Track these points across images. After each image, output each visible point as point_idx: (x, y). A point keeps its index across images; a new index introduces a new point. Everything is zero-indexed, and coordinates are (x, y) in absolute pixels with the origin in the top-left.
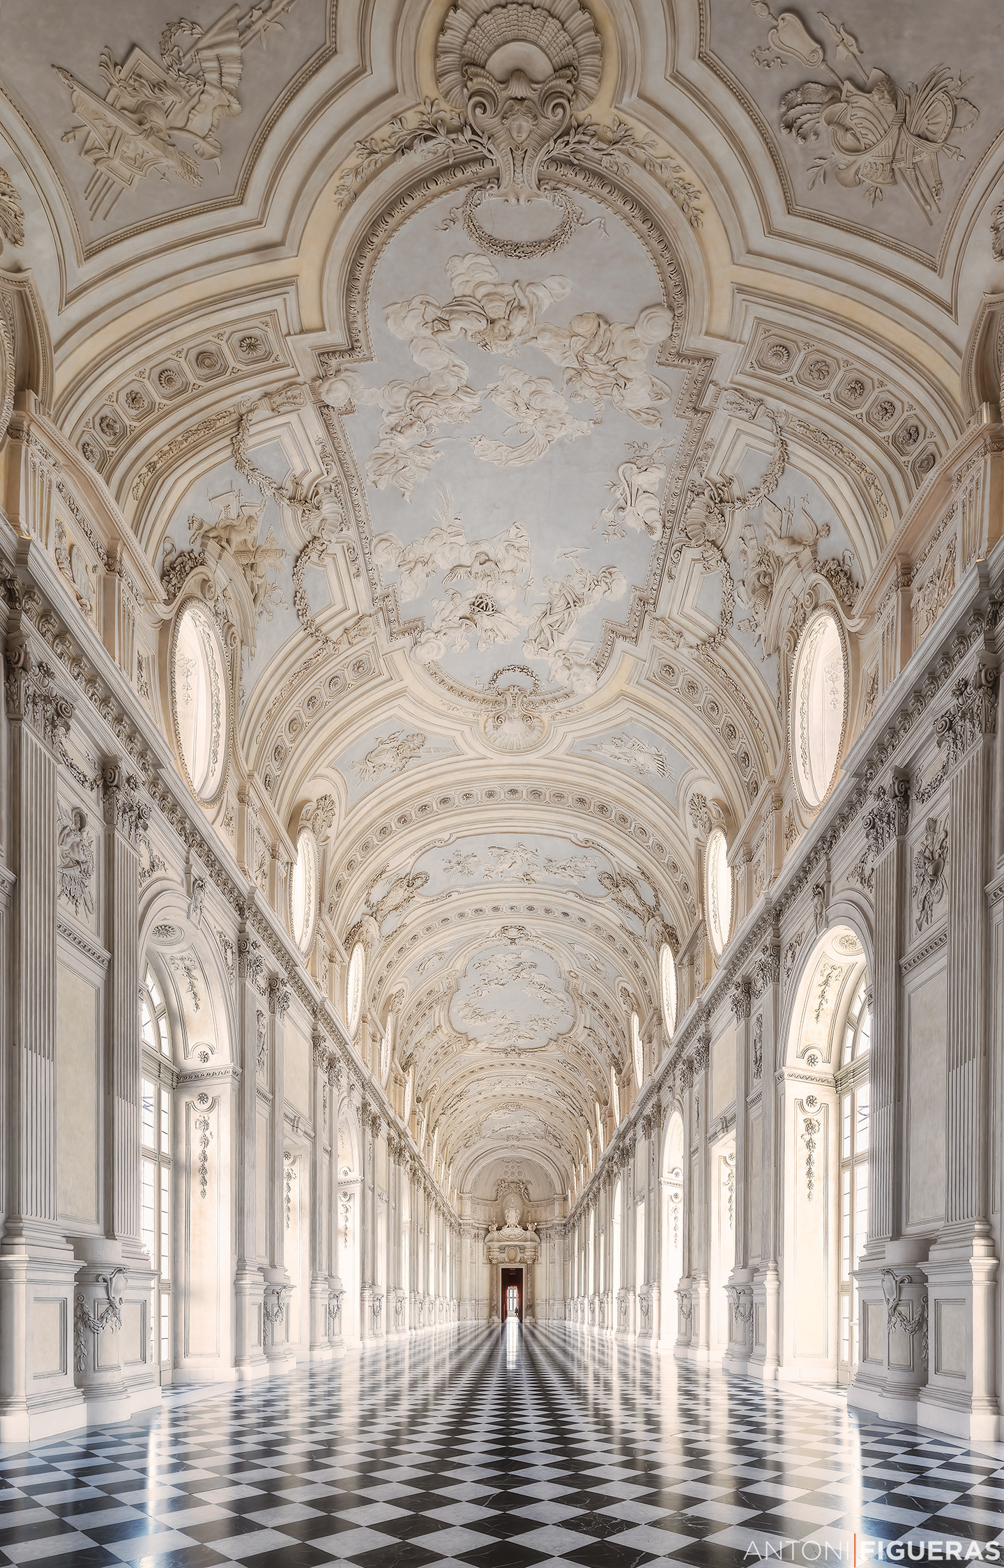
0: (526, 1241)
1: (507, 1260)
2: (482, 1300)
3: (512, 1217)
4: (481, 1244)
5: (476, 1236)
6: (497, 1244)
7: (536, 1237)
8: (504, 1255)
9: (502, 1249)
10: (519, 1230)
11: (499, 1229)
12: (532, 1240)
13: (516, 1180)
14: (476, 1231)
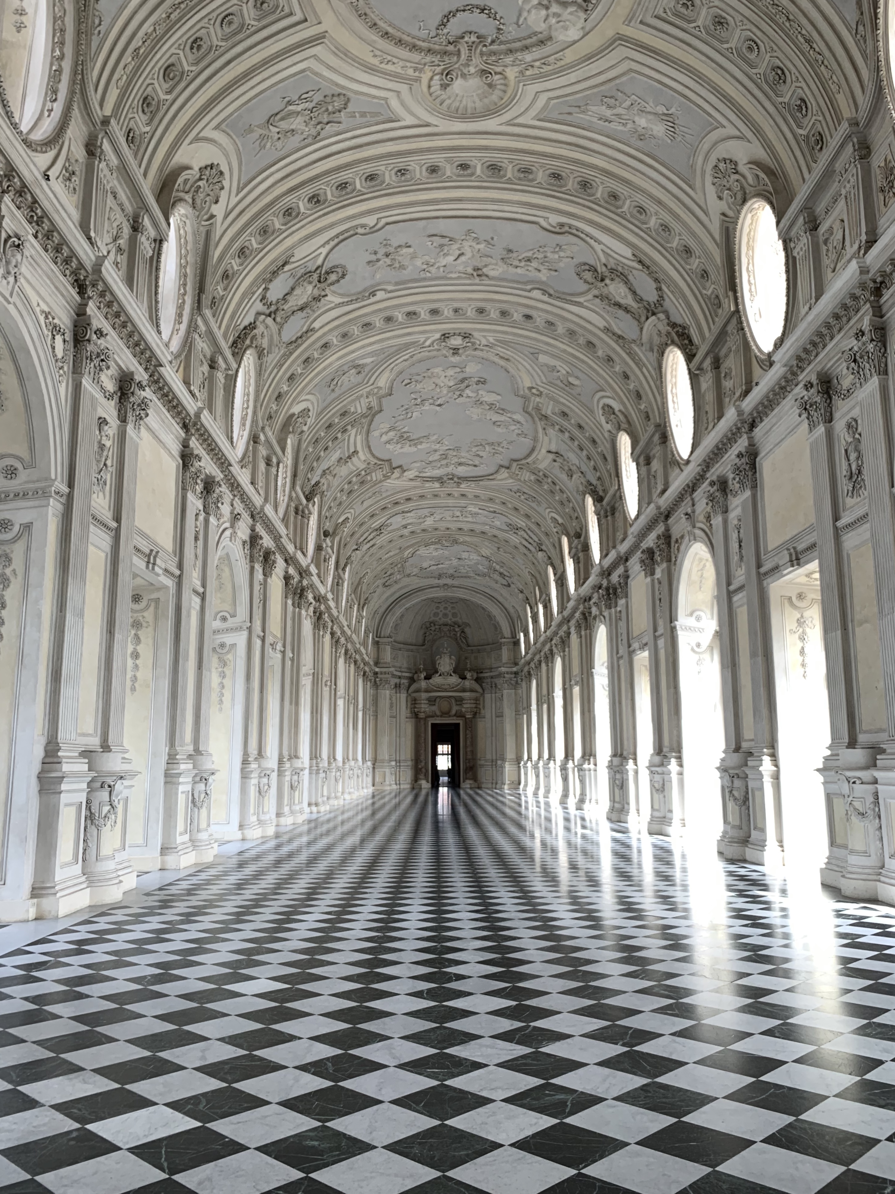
0: (464, 690)
1: (438, 713)
2: (405, 761)
3: (445, 664)
4: (403, 696)
5: (397, 686)
6: (424, 695)
7: (477, 687)
8: (434, 708)
9: (432, 701)
10: (454, 680)
11: (427, 678)
12: (472, 690)
13: (450, 622)
14: (397, 681)
